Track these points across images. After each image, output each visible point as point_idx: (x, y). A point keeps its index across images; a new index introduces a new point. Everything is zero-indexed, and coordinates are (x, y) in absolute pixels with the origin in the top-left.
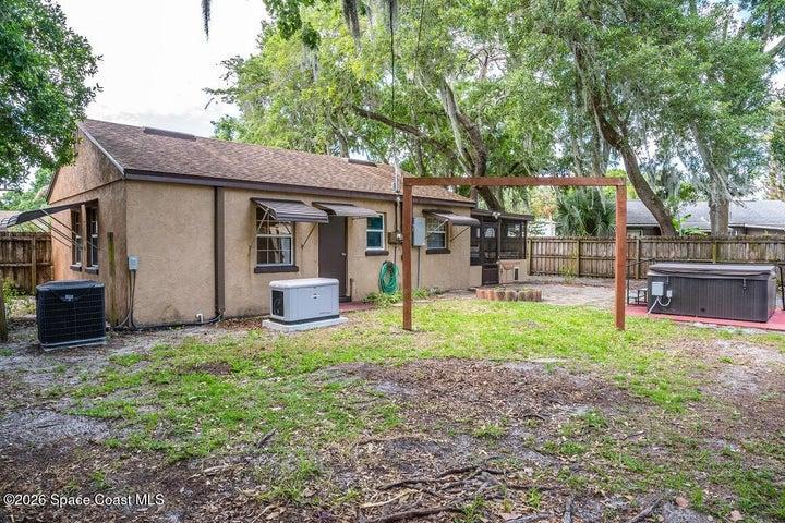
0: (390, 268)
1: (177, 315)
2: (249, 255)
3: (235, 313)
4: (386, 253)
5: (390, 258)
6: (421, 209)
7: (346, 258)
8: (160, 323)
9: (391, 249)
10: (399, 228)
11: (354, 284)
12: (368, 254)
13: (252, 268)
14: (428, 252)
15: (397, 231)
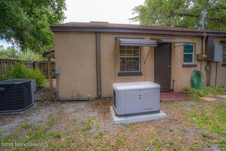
0: (198, 74)
1: (79, 95)
2: (115, 67)
3: (107, 96)
4: (196, 66)
5: (198, 68)
6: (219, 40)
7: (170, 68)
8: (71, 99)
9: (199, 64)
10: (204, 52)
11: (175, 82)
12: (183, 66)
13: (117, 73)
14: (223, 65)
15: (202, 53)
